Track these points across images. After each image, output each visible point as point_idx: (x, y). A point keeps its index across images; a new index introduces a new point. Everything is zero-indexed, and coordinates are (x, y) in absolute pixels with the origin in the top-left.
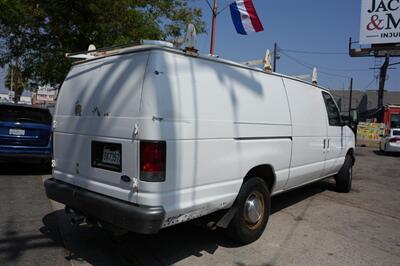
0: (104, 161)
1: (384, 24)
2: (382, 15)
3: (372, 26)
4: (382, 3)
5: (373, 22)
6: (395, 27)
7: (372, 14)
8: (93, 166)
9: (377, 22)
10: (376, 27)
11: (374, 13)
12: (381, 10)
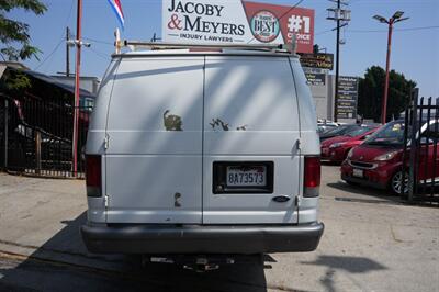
0: (229, 184)
1: (182, 25)
2: (181, 15)
3: (172, 25)
4: (180, 4)
5: (173, 21)
6: (192, 28)
7: (172, 13)
8: (215, 192)
9: (177, 22)
10: (176, 26)
11: (173, 12)
12: (180, 10)
